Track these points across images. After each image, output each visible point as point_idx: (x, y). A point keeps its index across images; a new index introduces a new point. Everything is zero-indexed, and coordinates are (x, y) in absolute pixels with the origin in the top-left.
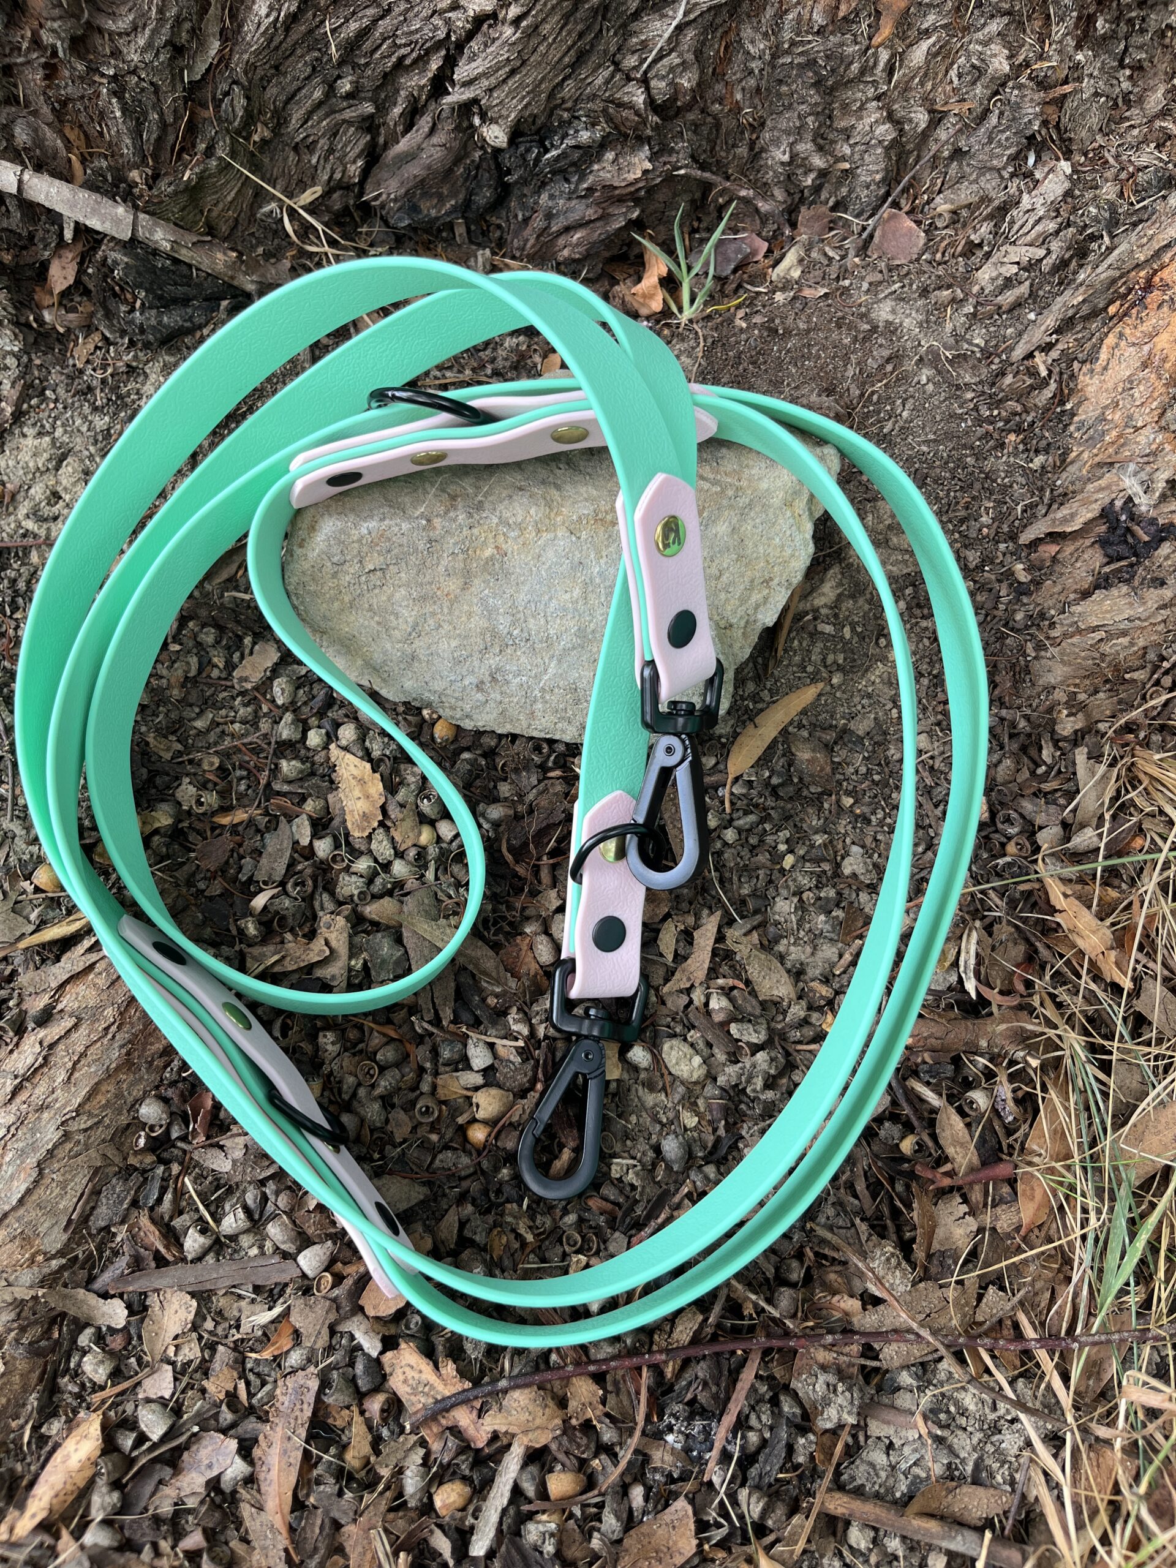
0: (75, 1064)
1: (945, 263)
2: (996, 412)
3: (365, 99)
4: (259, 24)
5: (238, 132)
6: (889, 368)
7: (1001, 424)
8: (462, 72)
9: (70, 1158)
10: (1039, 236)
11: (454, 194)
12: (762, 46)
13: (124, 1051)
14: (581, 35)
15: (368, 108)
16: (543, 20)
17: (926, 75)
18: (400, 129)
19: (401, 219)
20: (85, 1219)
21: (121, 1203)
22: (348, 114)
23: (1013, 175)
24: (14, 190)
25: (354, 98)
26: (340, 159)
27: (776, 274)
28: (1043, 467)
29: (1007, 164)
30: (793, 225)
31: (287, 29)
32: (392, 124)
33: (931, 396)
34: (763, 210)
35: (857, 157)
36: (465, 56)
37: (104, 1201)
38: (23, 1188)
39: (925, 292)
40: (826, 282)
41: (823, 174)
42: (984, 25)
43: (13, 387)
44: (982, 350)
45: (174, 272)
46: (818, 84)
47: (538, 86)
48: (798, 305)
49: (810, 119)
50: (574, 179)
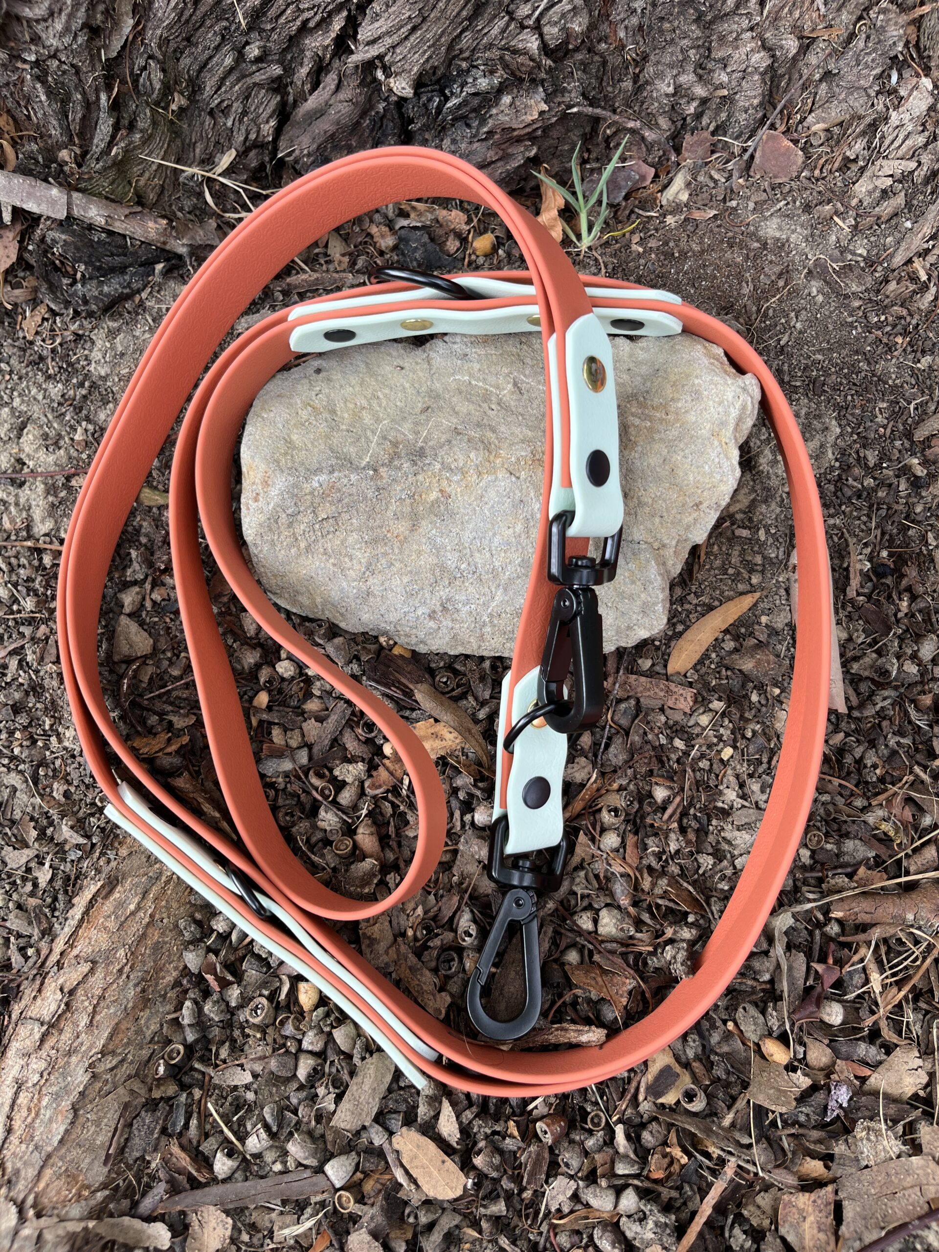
0: (95, 1007)
1: (823, 178)
2: (883, 318)
3: (272, 62)
5: (157, 104)
6: (781, 283)
7: (889, 328)
8: (365, 32)
9: (101, 1097)
10: (909, 150)
11: (361, 144)
13: (139, 989)
15: (276, 70)
18: (307, 87)
20: (122, 1150)
21: (152, 1134)
22: (258, 77)
25: (262, 61)
26: (254, 120)
27: (666, 198)
28: (930, 367)
29: (873, 83)
30: (678, 150)
32: (299, 83)
33: (822, 307)
34: (649, 139)
35: (734, 83)
36: (368, 17)
37: (136, 1132)
38: (62, 1129)
39: (807, 208)
40: (714, 204)
41: (704, 101)
44: (865, 259)
45: (110, 244)
46: (698, 20)
47: (438, 40)
48: (690, 228)
49: (692, 52)
50: (475, 124)
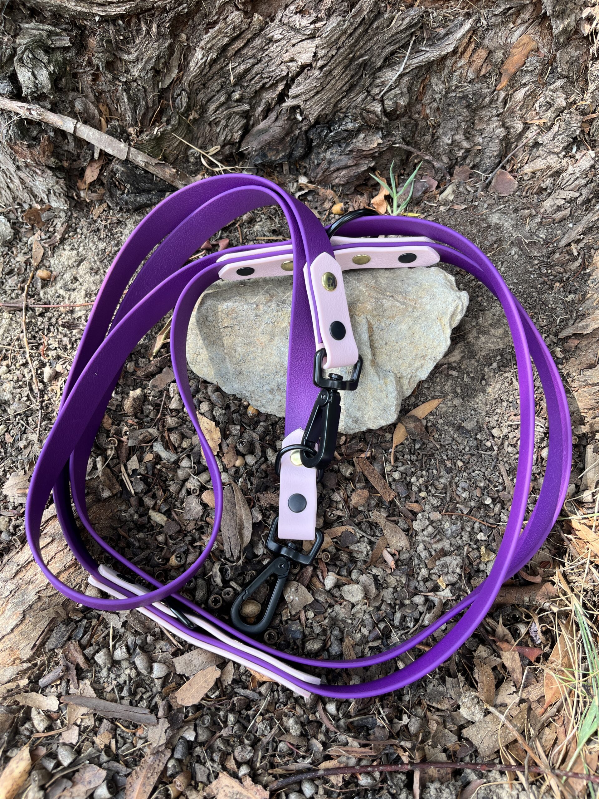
1: (527, 197)
2: (549, 271)
3: (245, 103)
4: (198, 62)
5: (183, 114)
6: (496, 246)
7: (552, 277)
8: (293, 91)
9: (40, 611)
10: (576, 186)
11: (284, 150)
12: (441, 87)
14: (352, 77)
15: (246, 107)
16: (334, 68)
17: (523, 105)
18: (261, 118)
19: (257, 160)
20: (43, 644)
21: (63, 637)
22: (237, 109)
23: (565, 156)
24: (72, 132)
25: (240, 102)
26: (231, 130)
27: (440, 198)
28: (573, 300)
29: (562, 151)
30: (451, 175)
31: (211, 66)
32: (257, 115)
33: (516, 261)
34: (436, 166)
35: (485, 143)
36: (295, 84)
37: (55, 635)
38: (14, 624)
39: (516, 210)
40: (466, 203)
41: (468, 151)
42: (554, 82)
43: (62, 226)
44: (544, 240)
45: (145, 177)
46: (468, 106)
47: (330, 100)
48: (451, 213)
49: (463, 124)
50: (344, 146)
